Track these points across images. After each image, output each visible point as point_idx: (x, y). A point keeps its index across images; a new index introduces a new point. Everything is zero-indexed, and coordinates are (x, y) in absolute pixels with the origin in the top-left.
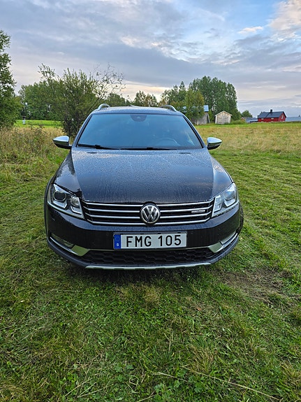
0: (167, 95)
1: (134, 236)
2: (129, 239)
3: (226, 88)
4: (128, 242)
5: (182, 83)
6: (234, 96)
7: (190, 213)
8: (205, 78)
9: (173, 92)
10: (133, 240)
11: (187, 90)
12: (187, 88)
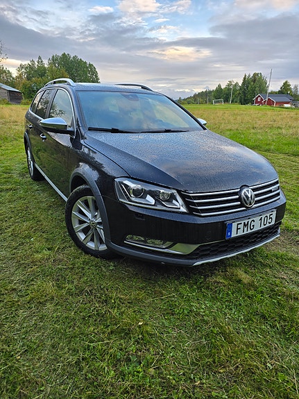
0: (23, 70)
1: (243, 222)
2: (239, 226)
3: (87, 67)
4: (238, 229)
5: (40, 58)
6: (96, 76)
7: (271, 191)
8: (64, 54)
9: (31, 67)
10: (241, 226)
11: (46, 66)
12: (46, 64)
